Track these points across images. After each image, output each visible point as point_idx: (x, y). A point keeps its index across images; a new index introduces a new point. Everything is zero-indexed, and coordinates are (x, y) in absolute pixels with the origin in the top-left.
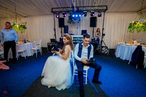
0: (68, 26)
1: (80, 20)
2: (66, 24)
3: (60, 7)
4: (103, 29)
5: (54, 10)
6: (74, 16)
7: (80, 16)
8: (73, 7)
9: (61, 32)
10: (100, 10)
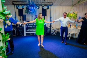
0: (25, 15)
1: (35, 11)
2: (24, 13)
3: (20, 1)
4: (51, 17)
5: (14, 3)
6: (30, 8)
7: (35, 8)
8: (29, 2)
9: (21, 20)
10: (48, 5)
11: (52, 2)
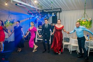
5: (30, 12)
11: (61, 9)
